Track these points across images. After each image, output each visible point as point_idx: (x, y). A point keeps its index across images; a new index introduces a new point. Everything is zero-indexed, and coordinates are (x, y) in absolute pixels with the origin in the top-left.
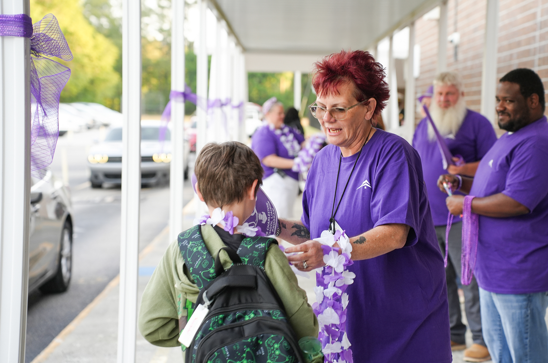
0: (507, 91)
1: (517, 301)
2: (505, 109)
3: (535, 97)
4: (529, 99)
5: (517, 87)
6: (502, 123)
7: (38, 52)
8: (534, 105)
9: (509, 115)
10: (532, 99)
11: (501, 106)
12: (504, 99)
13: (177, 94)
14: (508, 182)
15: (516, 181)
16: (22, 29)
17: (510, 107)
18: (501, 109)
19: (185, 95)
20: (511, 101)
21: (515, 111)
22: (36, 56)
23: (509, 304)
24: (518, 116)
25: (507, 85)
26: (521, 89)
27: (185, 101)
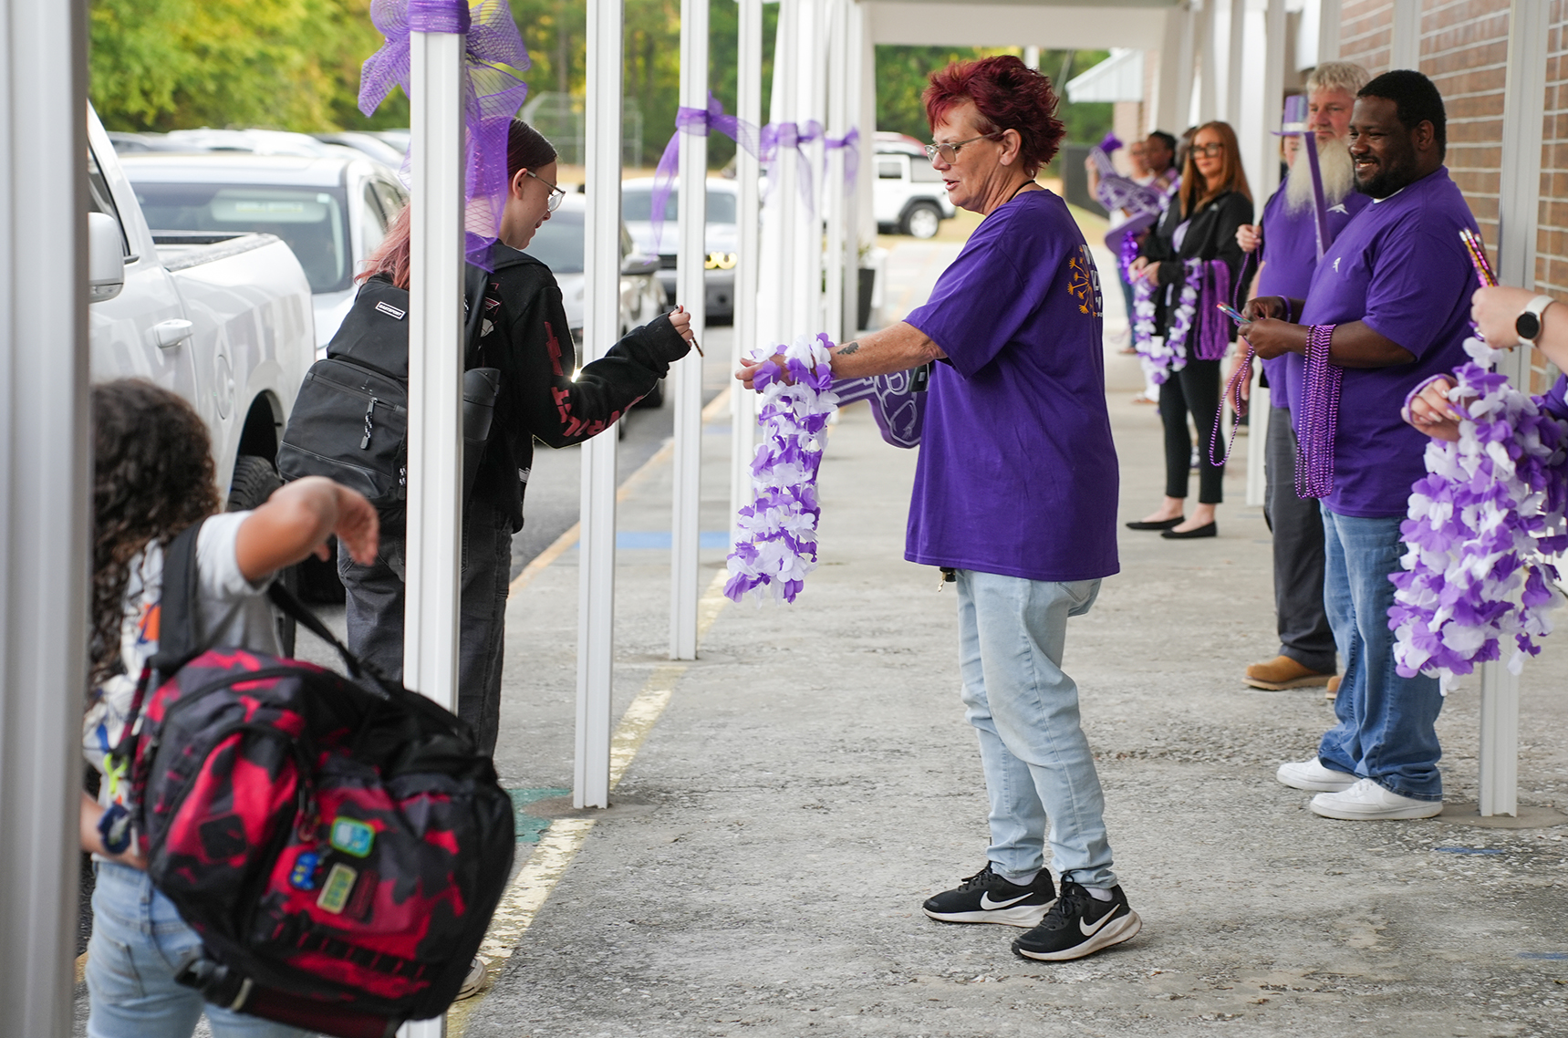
0: (1374, 114)
1: (1375, 531)
2: (1368, 149)
3: (1427, 127)
4: (1415, 131)
5: (1391, 106)
7: (477, 57)
8: (1424, 143)
9: (1376, 161)
10: (1421, 131)
11: (1360, 144)
12: (1367, 131)
13: (693, 115)
14: (1371, 303)
15: (1388, 300)
16: (456, 21)
17: (1376, 145)
18: (1361, 150)
19: (708, 118)
20: (1380, 134)
21: (1389, 154)
22: (475, 63)
23: (1360, 537)
24: (1395, 164)
25: (1374, 103)
26: (1399, 111)
27: (708, 134)
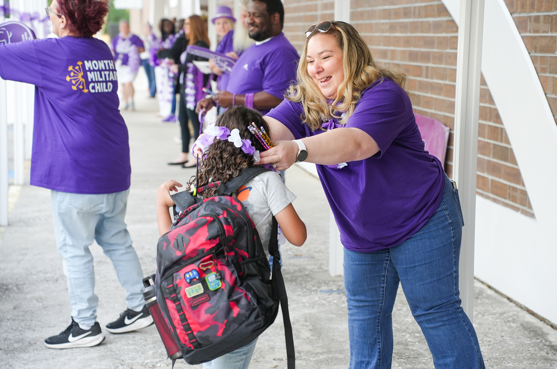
0: (256, 8)
2: (254, 22)
3: (277, 16)
4: (272, 16)
5: (264, 6)
6: (251, 33)
8: (275, 21)
9: (257, 26)
10: (274, 17)
11: (252, 19)
12: (254, 15)
17: (257, 20)
18: (252, 22)
20: (258, 17)
21: (262, 24)
24: (264, 28)
25: (258, 4)
26: (267, 8)
